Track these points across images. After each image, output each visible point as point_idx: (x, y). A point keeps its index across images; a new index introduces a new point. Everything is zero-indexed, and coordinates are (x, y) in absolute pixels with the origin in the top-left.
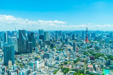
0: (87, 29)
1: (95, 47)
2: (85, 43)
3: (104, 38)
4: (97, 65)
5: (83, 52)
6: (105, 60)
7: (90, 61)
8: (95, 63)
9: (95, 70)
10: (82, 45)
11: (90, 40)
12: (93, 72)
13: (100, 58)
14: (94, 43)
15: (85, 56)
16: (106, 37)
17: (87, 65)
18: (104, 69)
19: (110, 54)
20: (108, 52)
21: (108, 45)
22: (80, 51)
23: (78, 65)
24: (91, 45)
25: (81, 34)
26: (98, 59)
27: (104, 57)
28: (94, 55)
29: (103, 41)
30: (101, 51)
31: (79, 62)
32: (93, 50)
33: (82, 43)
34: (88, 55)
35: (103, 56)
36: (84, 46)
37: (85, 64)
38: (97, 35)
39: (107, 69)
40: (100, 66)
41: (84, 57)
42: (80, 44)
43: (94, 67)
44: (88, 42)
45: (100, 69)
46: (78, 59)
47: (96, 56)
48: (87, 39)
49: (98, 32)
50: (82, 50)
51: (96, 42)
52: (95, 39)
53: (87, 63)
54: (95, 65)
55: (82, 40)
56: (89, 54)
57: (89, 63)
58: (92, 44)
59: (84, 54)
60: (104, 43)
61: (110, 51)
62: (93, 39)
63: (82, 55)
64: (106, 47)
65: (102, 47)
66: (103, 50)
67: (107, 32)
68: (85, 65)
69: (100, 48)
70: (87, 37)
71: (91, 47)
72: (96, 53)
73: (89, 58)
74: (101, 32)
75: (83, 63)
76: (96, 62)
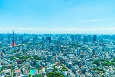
0: (13, 32)
1: (22, 50)
2: (12, 48)
3: (31, 40)
4: (24, 68)
5: (9, 57)
6: (31, 61)
7: (17, 66)
8: (22, 67)
9: (23, 74)
10: (8, 50)
11: (17, 43)
12: (21, 76)
13: (27, 60)
14: (21, 46)
15: (12, 61)
16: (32, 39)
17: (14, 71)
18: (30, 70)
19: (36, 54)
20: (34, 53)
21: (34, 47)
22: (5, 57)
23: (3, 74)
24: (18, 48)
25: (7, 38)
26: (26, 61)
27: (31, 59)
28: (21, 58)
29: (30, 43)
30: (28, 53)
31: (5, 70)
32: (21, 54)
33: (8, 47)
34: (15, 60)
35: (30, 57)
36: (11, 51)
37: (12, 70)
38: (25, 38)
39: (33, 69)
40: (27, 68)
41: (11, 63)
42: (5, 49)
43: (21, 71)
44: (15, 45)
45: (27, 71)
46: (3, 67)
47: (23, 59)
48: (15, 43)
49: (25, 35)
50: (8, 56)
51: (24, 45)
52: (23, 42)
53: (14, 69)
54: (22, 68)
55: (8, 44)
56: (16, 58)
57: (16, 68)
58: (20, 48)
59: (11, 60)
60: (31, 45)
61: (36, 52)
62: (20, 42)
63: (8, 62)
64: (32, 49)
65: (29, 50)
66: (30, 52)
67: (33, 35)
68: (12, 72)
69: (27, 50)
70: (13, 41)
71: (18, 50)
72: (23, 56)
73: (16, 63)
74: (28, 35)
75: (9, 70)
76: (24, 65)
